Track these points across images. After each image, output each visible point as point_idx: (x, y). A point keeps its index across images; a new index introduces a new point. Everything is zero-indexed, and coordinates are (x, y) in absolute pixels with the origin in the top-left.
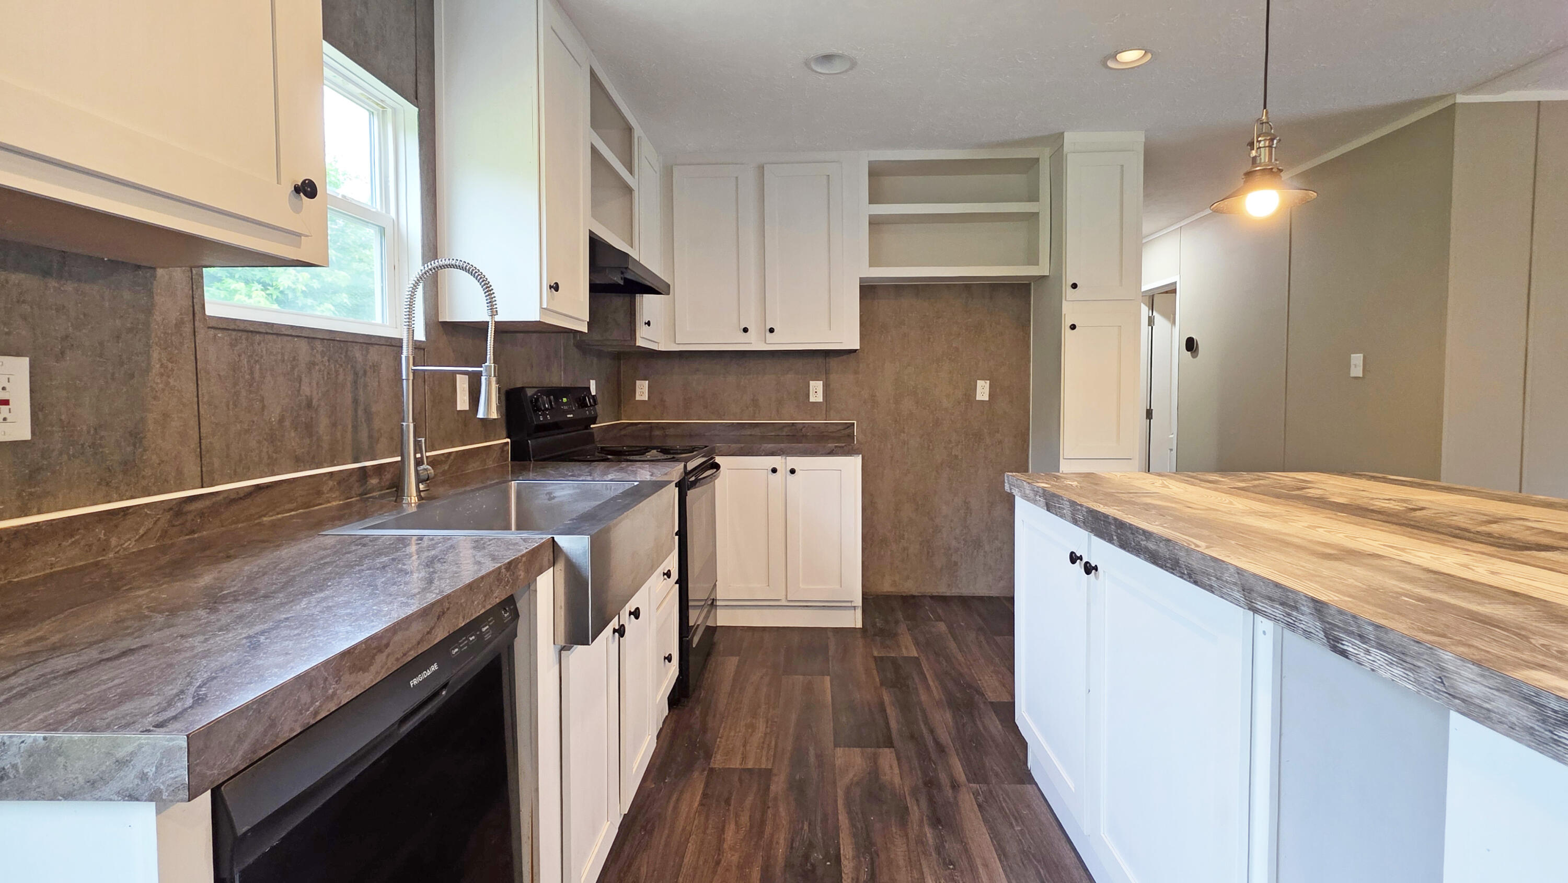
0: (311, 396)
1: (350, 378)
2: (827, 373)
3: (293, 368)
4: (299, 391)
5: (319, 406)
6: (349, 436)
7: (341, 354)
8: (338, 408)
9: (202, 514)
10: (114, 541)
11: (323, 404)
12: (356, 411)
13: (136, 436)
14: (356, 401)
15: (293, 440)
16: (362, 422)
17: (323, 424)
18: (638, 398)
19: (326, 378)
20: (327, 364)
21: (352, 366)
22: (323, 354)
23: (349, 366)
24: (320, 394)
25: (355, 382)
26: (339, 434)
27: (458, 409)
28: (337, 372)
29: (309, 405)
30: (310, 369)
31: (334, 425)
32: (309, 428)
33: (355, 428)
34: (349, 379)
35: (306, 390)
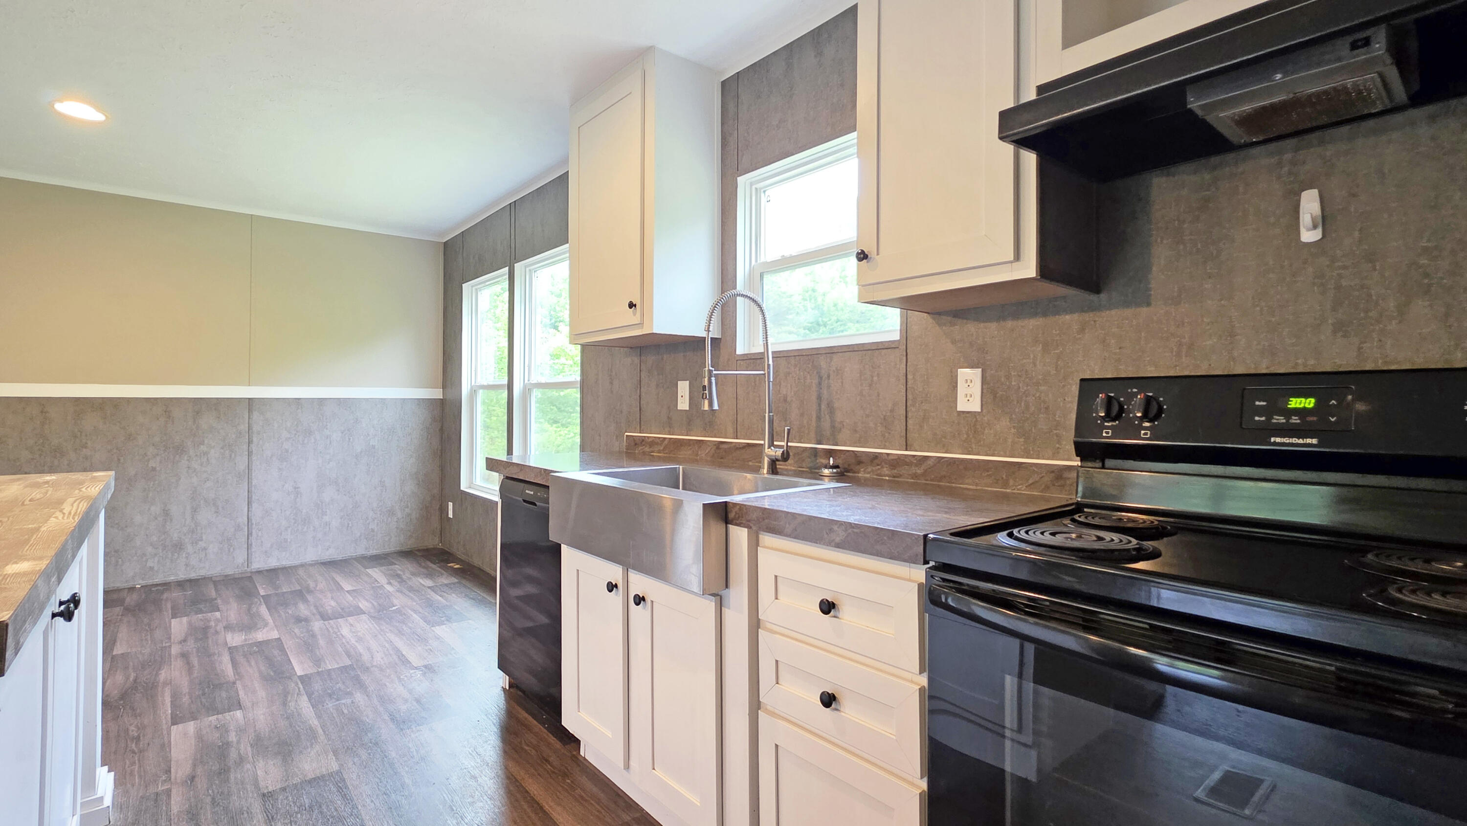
0: (786, 394)
1: (815, 381)
4: (779, 391)
5: (792, 400)
6: (814, 423)
7: (809, 364)
8: (805, 403)
11: (794, 400)
12: (820, 405)
14: (819, 398)
16: (825, 415)
17: (794, 414)
19: (797, 382)
20: (798, 372)
21: (817, 373)
22: (796, 366)
23: (815, 372)
24: (792, 393)
25: (820, 384)
26: (805, 422)
27: (959, 409)
28: (805, 378)
29: (785, 401)
30: (786, 377)
31: (802, 415)
33: (819, 418)
34: (814, 382)
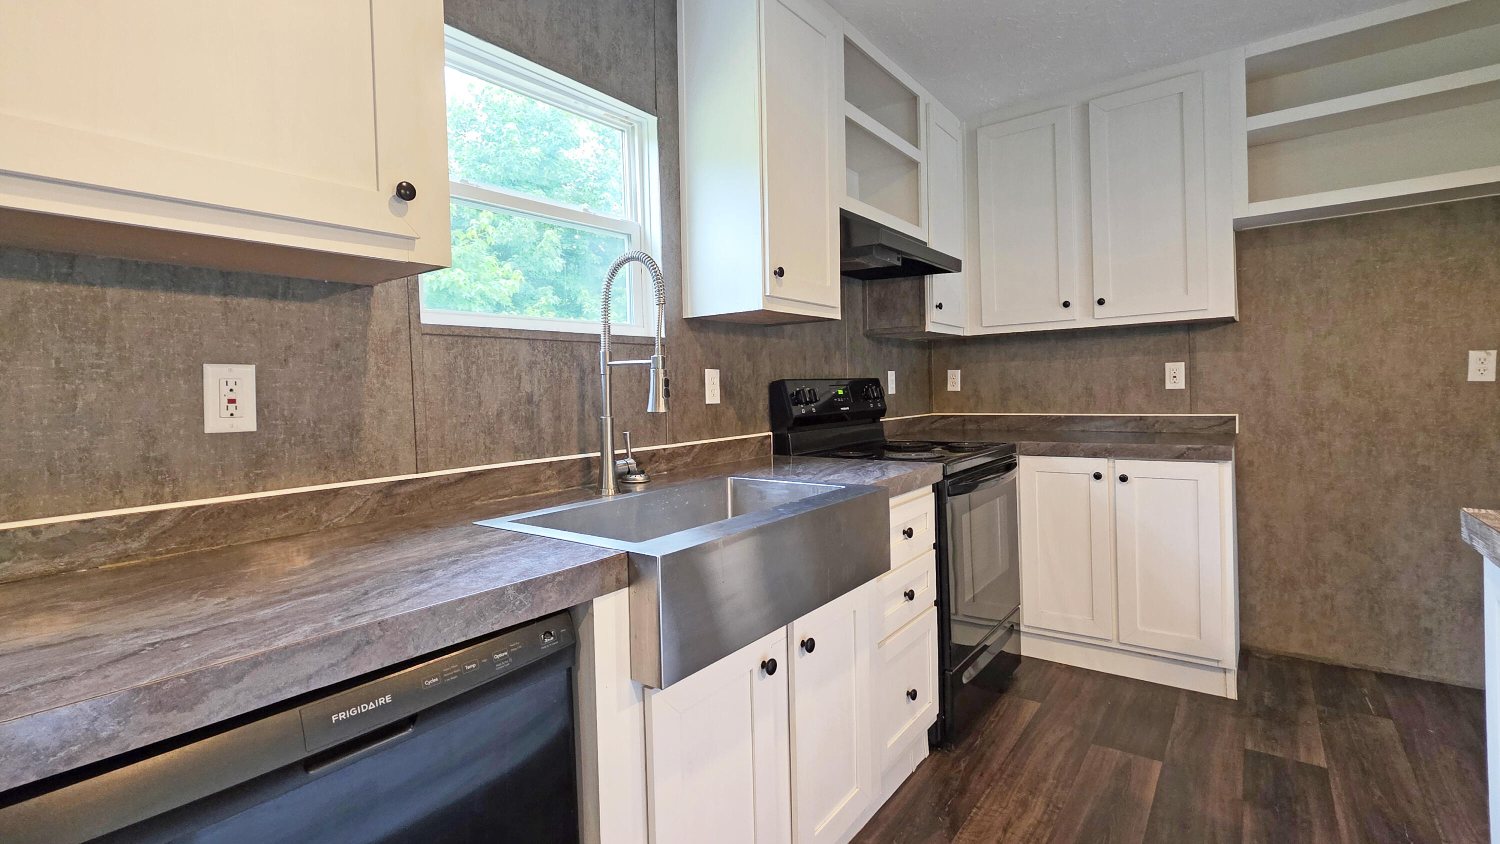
0: (532, 392)
1: (576, 375)
2: (1192, 351)
3: (512, 367)
4: (519, 388)
5: (540, 401)
6: (575, 428)
7: (565, 353)
8: (562, 404)
9: (411, 496)
10: (324, 517)
11: (544, 399)
12: (582, 405)
13: (353, 428)
14: (582, 397)
15: (512, 432)
16: (590, 417)
17: (545, 418)
18: (950, 388)
19: (548, 375)
20: (550, 362)
21: (578, 365)
22: (545, 353)
23: (575, 364)
24: (542, 390)
25: (582, 379)
26: (563, 428)
27: (707, 403)
28: (561, 370)
29: (530, 400)
30: (531, 368)
31: (558, 418)
32: (530, 422)
33: (582, 421)
34: (574, 376)
35: (526, 387)
